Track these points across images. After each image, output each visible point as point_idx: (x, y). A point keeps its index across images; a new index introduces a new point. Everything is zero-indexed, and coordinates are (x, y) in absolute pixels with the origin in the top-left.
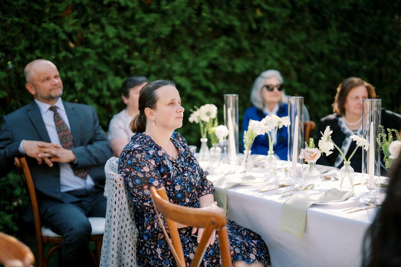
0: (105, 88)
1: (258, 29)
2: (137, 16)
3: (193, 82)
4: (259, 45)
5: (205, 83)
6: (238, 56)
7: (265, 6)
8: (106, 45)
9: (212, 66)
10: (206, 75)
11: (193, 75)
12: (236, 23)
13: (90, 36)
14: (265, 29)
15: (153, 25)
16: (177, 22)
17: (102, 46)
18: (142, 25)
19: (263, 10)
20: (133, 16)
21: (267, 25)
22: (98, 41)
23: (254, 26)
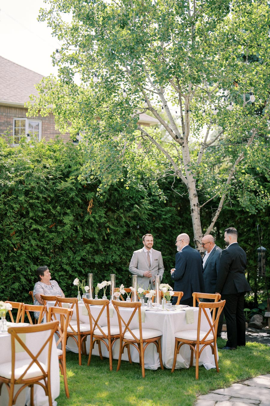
0: (29, 271)
1: (108, 239)
2: (46, 235)
3: (73, 268)
4: (109, 248)
5: (79, 269)
6: (97, 254)
7: (112, 227)
8: (30, 249)
9: (82, 259)
10: (79, 265)
11: (72, 264)
12: (96, 236)
13: (24, 245)
14: (112, 239)
15: (53, 239)
16: (65, 237)
17: (29, 249)
18: (48, 239)
19: (110, 229)
20: (43, 234)
21: (113, 237)
22: (27, 248)
23: (106, 238)
